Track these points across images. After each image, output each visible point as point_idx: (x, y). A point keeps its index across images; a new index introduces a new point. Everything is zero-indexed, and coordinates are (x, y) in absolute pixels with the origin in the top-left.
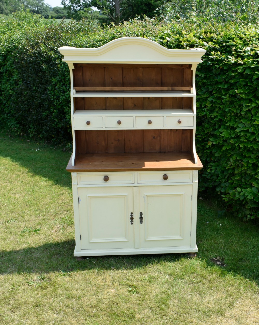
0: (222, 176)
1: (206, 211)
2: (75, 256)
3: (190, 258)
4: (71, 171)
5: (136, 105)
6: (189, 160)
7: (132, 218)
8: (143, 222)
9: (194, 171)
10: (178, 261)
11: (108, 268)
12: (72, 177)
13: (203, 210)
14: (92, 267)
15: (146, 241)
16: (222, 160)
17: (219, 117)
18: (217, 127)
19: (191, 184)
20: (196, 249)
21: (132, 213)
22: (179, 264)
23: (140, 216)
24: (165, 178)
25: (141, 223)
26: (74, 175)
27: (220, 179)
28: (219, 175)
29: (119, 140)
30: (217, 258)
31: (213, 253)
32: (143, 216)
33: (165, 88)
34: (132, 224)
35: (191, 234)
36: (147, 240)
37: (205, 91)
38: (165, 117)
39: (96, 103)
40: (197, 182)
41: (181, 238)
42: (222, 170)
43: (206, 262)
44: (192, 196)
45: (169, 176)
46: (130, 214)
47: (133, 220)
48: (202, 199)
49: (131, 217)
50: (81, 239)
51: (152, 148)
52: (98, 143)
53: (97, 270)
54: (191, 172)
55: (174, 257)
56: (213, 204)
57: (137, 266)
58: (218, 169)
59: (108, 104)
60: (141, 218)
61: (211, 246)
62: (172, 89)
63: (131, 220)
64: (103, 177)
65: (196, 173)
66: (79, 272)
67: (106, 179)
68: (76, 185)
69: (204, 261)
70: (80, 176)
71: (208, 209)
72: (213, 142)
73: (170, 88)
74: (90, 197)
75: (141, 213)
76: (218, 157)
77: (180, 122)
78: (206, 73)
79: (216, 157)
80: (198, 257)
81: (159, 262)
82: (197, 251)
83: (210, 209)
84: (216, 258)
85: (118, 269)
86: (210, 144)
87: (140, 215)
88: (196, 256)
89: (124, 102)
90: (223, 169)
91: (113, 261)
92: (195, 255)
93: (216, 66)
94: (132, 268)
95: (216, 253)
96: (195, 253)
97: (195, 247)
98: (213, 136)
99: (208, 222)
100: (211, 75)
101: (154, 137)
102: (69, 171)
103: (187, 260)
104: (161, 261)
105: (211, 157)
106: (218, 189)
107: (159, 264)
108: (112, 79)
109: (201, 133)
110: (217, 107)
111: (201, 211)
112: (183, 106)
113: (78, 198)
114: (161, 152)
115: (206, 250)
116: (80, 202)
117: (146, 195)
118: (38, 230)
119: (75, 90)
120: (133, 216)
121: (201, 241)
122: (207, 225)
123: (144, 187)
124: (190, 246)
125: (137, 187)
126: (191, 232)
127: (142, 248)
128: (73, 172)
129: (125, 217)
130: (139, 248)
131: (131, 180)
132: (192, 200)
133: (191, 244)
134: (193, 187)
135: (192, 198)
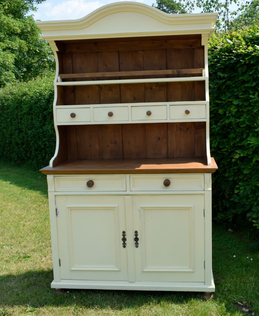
0: (252, 197)
1: (234, 244)
2: (52, 287)
3: (204, 300)
4: (46, 173)
5: (136, 97)
6: (201, 163)
7: (124, 239)
8: (139, 245)
9: (205, 174)
10: (187, 303)
11: (88, 306)
12: (48, 182)
13: (231, 242)
14: (69, 303)
15: (143, 272)
16: (253, 178)
17: (247, 123)
18: (244, 136)
19: (203, 192)
20: (212, 286)
21: (124, 232)
22: (187, 307)
23: (135, 237)
24: (167, 183)
25: (136, 246)
26: (50, 178)
27: (251, 202)
28: (250, 196)
29: (115, 143)
30: (244, 302)
31: (237, 295)
32: (138, 237)
33: (169, 72)
34: (124, 247)
35: (205, 266)
36: (145, 270)
37: (229, 95)
38: (168, 106)
39: (88, 96)
40: (210, 190)
41: (191, 270)
42: (252, 190)
43: (226, 306)
44: (204, 210)
45: (171, 180)
46: (121, 234)
47: (126, 242)
48: (231, 230)
49: (122, 237)
50: (60, 265)
51: (156, 152)
52: (91, 147)
53: (73, 308)
54: (201, 176)
55: (182, 297)
56: (245, 236)
57: (128, 305)
58: (248, 188)
59: (102, 98)
60: (136, 239)
61: (236, 286)
62: (178, 72)
63: (123, 242)
64: (86, 182)
65: (209, 177)
66: (51, 308)
67: (90, 184)
68: (53, 192)
69: (223, 305)
70: (58, 180)
71: (237, 242)
72: (240, 154)
73: (175, 70)
74: (71, 209)
75: (136, 232)
76: (248, 174)
77: (187, 112)
78: (230, 74)
79: (245, 174)
80: (215, 299)
81: (159, 302)
82: (214, 291)
83: (240, 242)
84: (242, 303)
85: (102, 307)
86: (237, 156)
87: (135, 235)
88: (213, 298)
89: (121, 94)
90: (254, 188)
91: (99, 297)
92: (212, 296)
93: (241, 60)
94: (121, 309)
95: (242, 296)
96: (211, 293)
97: (211, 285)
98: (240, 148)
99: (235, 256)
100: (236, 74)
101: (159, 139)
102: (44, 173)
103: (199, 302)
104: (163, 301)
105: (239, 176)
106: (248, 215)
107: (159, 305)
108: (106, 66)
109: (227, 147)
110: (244, 112)
111: (229, 244)
112: (194, 97)
113: (56, 209)
114: (168, 158)
115: (229, 290)
116: (59, 215)
117: (142, 208)
118: (28, 256)
119: (61, 77)
120: (126, 237)
121: (224, 278)
122: (233, 259)
123: (139, 196)
124: (204, 283)
125: (130, 196)
126: (205, 262)
127: (138, 281)
128: (49, 174)
129: (115, 237)
130: (134, 282)
131: (122, 187)
132: (204, 216)
133: (205, 280)
134: (204, 197)
135: (204, 213)
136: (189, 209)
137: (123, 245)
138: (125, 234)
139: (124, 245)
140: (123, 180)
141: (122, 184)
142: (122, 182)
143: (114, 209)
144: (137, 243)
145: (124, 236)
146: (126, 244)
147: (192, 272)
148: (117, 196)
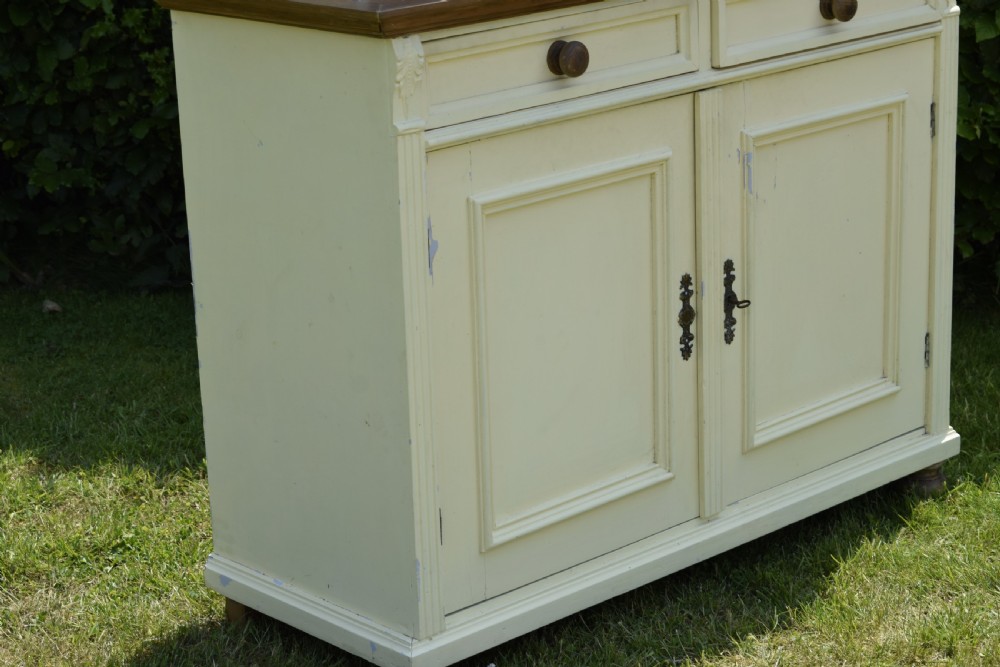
7: (687, 316)
8: (737, 328)
15: (749, 451)
21: (686, 281)
23: (725, 290)
25: (726, 336)
26: (406, 55)
32: (736, 287)
35: (928, 352)
41: (887, 389)
44: (933, 103)
46: (677, 291)
47: (692, 329)
49: (679, 305)
50: (442, 542)
60: (731, 301)
63: (680, 331)
64: (542, 51)
68: (419, 133)
75: (729, 266)
82: (957, 450)
87: (725, 282)
96: (950, 464)
97: (946, 428)
120: (692, 302)
123: (741, 84)
124: (922, 431)
125: (716, 90)
126: (928, 335)
127: (729, 505)
128: (404, 33)
129: (654, 313)
130: (717, 514)
131: (678, 52)
132: (934, 133)
133: (927, 416)
134: (936, 48)
135: (933, 121)
136: (888, 114)
137: (683, 346)
138: (690, 288)
139: (687, 345)
140: (682, 18)
141: (677, 37)
142: (677, 28)
143: (651, 174)
144: (730, 322)
145: (685, 297)
146: (691, 339)
147: (893, 395)
148: (664, 102)
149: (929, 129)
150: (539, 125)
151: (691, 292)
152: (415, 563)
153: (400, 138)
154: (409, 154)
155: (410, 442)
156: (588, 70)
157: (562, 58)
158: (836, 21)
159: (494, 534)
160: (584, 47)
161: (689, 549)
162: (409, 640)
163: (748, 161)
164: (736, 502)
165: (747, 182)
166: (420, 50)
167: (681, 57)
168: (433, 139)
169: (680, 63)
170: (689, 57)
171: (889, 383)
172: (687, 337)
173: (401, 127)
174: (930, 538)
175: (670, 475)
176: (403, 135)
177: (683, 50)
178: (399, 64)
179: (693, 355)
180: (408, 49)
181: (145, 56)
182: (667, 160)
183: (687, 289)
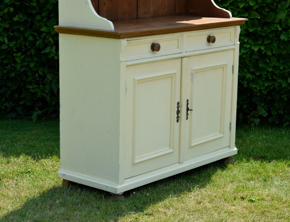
7: (178, 112)
8: (189, 116)
15: (190, 147)
19: (234, 47)
21: (178, 103)
23: (187, 106)
25: (186, 118)
32: (189, 106)
35: (230, 127)
41: (221, 135)
45: (215, 36)
46: (176, 106)
47: (179, 115)
49: (176, 109)
54: (231, 29)
60: (188, 109)
63: (176, 116)
64: (150, 45)
68: (125, 61)
75: (188, 101)
82: (237, 153)
87: (186, 104)
123: (191, 57)
124: (229, 147)
125: (185, 58)
126: (230, 123)
127: (185, 160)
128: (123, 38)
129: (171, 110)
130: (183, 162)
131: (178, 48)
132: (233, 73)
133: (230, 144)
134: (234, 52)
135: (233, 70)
136: (223, 67)
137: (177, 119)
138: (179, 105)
140: (179, 40)
141: (178, 44)
142: (178, 42)
143: (171, 76)
144: (187, 114)
145: (178, 107)
146: (179, 118)
147: (222, 137)
148: (175, 59)
149: (232, 72)
150: (150, 62)
151: (179, 106)
152: (119, 164)
153: (121, 62)
154: (123, 66)
155: (119, 135)
156: (160, 50)
157: (155, 47)
158: (211, 43)
159: (136, 160)
160: (159, 44)
161: (177, 170)
162: (116, 184)
163: (193, 75)
164: (187, 160)
165: (192, 81)
166: (127, 42)
167: (179, 49)
168: (128, 63)
169: (179, 51)
170: (181, 49)
171: (222, 134)
172: (178, 117)
173: (122, 60)
174: (232, 172)
175: (173, 151)
176: (122, 62)
177: (179, 47)
178: (122, 45)
179: (179, 121)
180: (124, 42)
181: (15, 54)
182: (175, 73)
183: (178, 105)
